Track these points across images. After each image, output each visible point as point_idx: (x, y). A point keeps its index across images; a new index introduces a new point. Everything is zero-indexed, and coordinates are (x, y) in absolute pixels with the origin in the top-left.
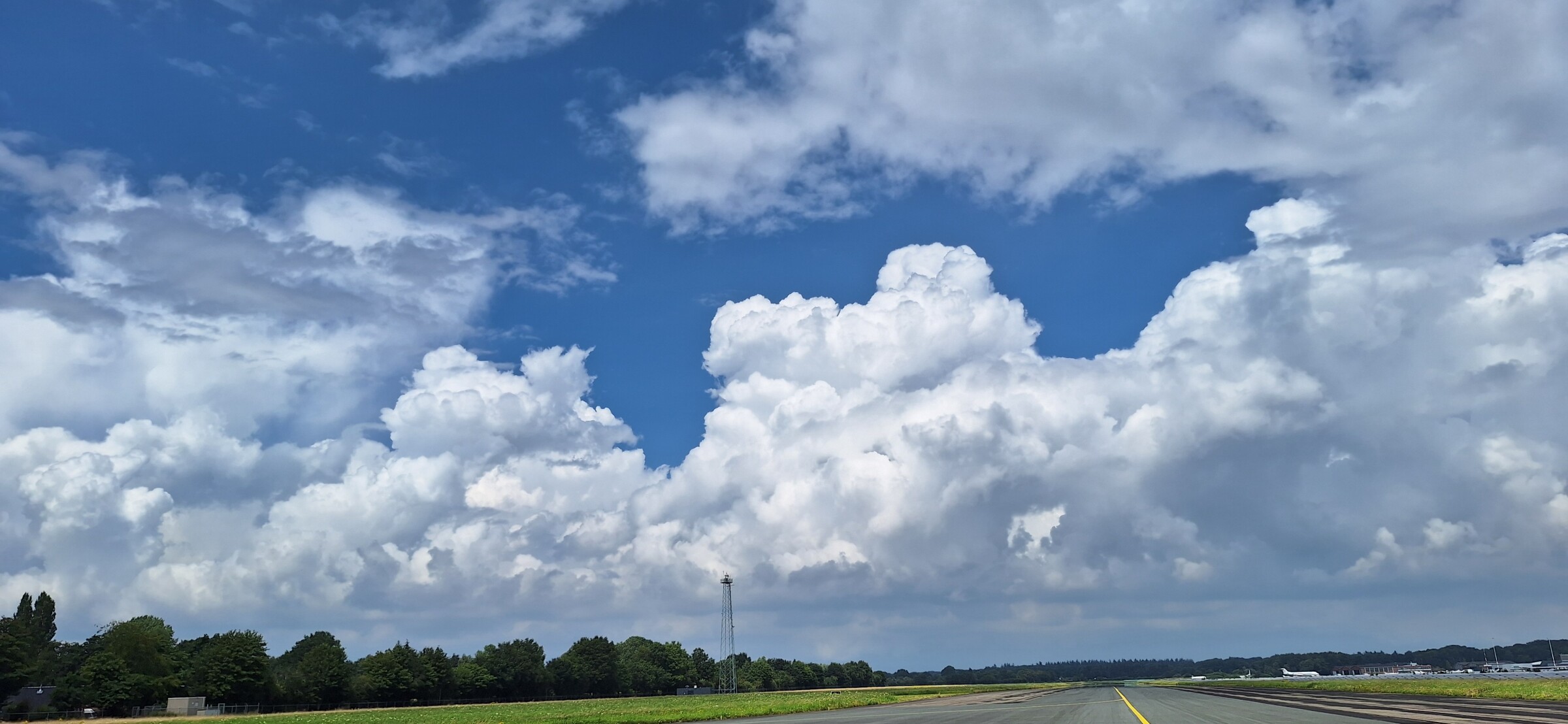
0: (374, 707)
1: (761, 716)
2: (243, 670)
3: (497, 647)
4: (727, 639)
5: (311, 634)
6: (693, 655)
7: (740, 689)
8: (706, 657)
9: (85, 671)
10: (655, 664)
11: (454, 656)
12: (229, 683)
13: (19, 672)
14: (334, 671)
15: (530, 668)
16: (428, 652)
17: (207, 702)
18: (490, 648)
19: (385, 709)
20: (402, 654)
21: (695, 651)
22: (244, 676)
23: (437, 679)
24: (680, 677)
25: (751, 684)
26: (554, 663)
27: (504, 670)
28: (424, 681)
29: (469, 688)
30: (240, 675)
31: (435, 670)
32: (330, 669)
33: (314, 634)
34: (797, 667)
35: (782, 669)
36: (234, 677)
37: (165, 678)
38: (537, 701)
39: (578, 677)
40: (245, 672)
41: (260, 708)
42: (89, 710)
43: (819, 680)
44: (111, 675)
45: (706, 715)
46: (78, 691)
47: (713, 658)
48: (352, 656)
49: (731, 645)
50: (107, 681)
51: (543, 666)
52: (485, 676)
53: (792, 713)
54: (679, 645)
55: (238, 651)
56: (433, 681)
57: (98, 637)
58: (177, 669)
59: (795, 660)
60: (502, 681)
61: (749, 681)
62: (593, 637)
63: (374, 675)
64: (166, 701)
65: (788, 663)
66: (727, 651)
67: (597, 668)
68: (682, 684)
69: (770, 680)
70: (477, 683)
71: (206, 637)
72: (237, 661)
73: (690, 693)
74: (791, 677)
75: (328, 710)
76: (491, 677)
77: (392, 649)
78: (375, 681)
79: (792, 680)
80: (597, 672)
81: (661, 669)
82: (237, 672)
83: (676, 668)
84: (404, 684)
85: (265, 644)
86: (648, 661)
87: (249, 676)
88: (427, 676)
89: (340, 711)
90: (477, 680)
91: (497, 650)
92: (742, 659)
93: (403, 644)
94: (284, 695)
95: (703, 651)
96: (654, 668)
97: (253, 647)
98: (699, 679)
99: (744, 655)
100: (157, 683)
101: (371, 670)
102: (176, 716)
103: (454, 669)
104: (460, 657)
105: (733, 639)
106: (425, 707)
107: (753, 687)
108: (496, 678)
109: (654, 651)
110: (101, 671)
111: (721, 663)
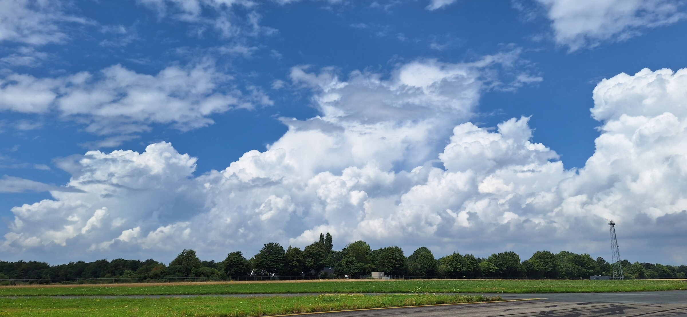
0: (448, 279)
1: (639, 291)
2: (396, 262)
3: (497, 255)
4: (615, 253)
5: (419, 248)
6: (597, 260)
7: (626, 278)
8: (604, 261)
9: (343, 261)
10: (577, 264)
11: (478, 258)
12: (392, 267)
13: (323, 261)
14: (430, 263)
15: (514, 264)
16: (467, 256)
17: (385, 274)
18: (494, 255)
19: (453, 280)
20: (457, 257)
21: (598, 258)
22: (396, 264)
23: (472, 268)
24: (591, 271)
25: (632, 275)
26: (525, 263)
27: (502, 265)
28: (468, 268)
29: (487, 272)
30: (395, 264)
31: (471, 264)
32: (428, 262)
33: (420, 248)
34: (659, 267)
35: (649, 268)
36: (393, 264)
37: (369, 264)
38: (519, 279)
39: (537, 269)
40: (397, 263)
41: (404, 277)
42: (346, 276)
43: (673, 274)
44: (351, 263)
45: (607, 290)
46: (342, 268)
47: (608, 262)
48: (436, 257)
49: (618, 256)
50: (350, 265)
51: (520, 264)
52: (494, 267)
53: (657, 290)
54: (588, 255)
55: (393, 254)
56: (471, 269)
57: (345, 249)
58: (373, 261)
59: (657, 264)
60: (502, 270)
61: (631, 273)
62: (543, 251)
63: (446, 265)
64: (371, 273)
65: (653, 265)
66: (616, 259)
67: (546, 265)
68: (593, 274)
69: (643, 273)
70: (490, 270)
71: (381, 249)
72: (394, 259)
73: (597, 279)
74: (656, 272)
75: (430, 279)
76: (497, 268)
77: (452, 255)
78: (447, 268)
79: (656, 274)
80: (546, 267)
81: (580, 267)
82: (394, 263)
83: (588, 266)
84: (459, 270)
85: (403, 252)
86: (573, 263)
87: (399, 264)
88: (468, 266)
89: (435, 280)
90: (490, 269)
91: (497, 256)
92: (625, 263)
93: (456, 253)
94: (412, 272)
95: (602, 258)
96: (577, 266)
97: (399, 253)
98: (602, 272)
99: (626, 261)
100: (367, 266)
101: (445, 263)
102: (375, 279)
103: (479, 264)
104: (481, 259)
105: (618, 253)
106: (469, 280)
107: (634, 277)
108: (499, 268)
109: (575, 258)
110: (348, 262)
111: (614, 265)
